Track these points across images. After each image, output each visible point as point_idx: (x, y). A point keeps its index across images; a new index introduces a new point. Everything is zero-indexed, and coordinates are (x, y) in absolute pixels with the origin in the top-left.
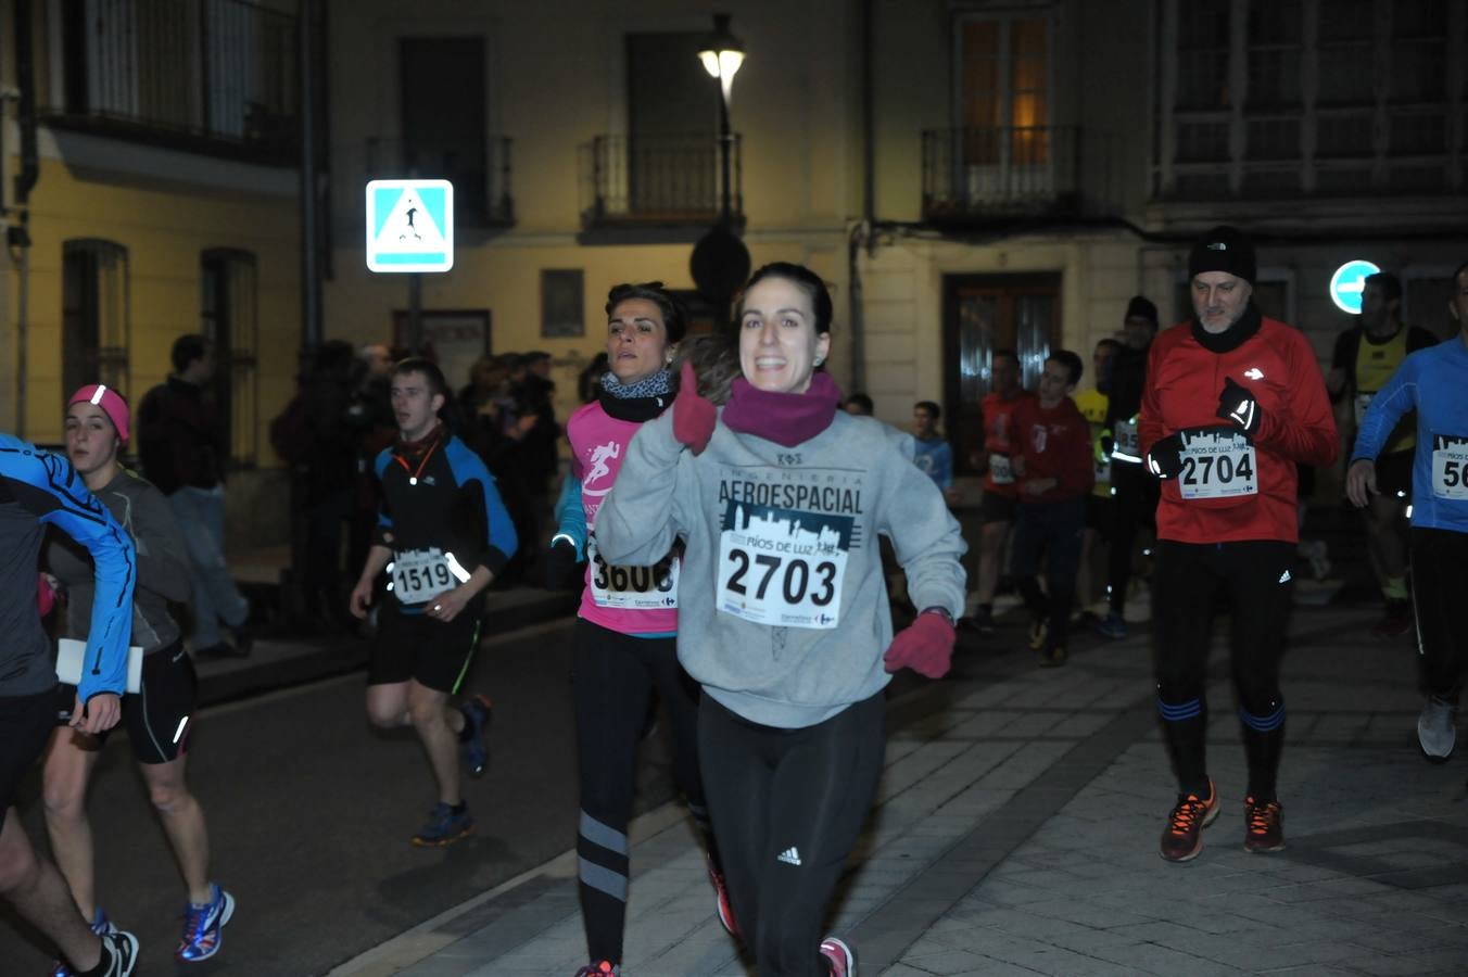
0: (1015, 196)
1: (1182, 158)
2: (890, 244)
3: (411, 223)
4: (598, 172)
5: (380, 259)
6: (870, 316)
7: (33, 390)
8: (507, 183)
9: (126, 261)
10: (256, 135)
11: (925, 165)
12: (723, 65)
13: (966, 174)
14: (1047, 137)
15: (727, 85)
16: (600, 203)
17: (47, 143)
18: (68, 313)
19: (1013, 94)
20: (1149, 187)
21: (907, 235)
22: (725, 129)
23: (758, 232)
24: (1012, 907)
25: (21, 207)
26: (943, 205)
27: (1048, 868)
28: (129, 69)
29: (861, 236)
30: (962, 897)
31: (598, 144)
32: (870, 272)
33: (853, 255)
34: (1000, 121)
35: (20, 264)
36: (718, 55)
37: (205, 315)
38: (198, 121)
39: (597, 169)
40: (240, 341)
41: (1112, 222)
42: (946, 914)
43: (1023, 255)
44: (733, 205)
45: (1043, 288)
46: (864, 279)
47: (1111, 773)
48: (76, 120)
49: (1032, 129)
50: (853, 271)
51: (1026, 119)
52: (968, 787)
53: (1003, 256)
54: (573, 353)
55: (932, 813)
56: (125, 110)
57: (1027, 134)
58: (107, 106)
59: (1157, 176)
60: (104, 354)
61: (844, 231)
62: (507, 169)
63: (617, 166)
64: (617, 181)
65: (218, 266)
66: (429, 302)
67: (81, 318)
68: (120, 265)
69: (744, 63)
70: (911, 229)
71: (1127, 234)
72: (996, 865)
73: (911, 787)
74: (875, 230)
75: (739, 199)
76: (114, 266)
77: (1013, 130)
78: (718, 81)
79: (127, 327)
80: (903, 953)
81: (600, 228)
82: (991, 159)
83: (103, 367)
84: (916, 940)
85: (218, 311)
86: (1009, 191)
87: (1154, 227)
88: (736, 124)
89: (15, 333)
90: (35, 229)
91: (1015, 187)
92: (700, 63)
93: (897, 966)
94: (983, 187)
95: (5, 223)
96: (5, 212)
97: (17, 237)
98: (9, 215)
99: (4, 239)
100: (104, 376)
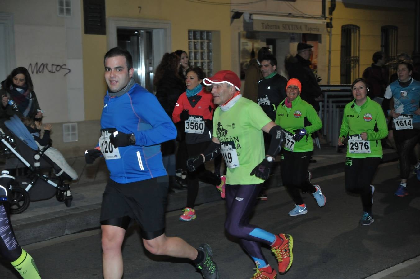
7: (332, 69)
9: (359, 31)
18: (342, 47)
25: (331, 16)
35: (330, 33)
37: (382, 46)
40: (391, 54)
60: (352, 58)
65: (386, 31)
67: (346, 48)
76: (356, 32)
79: (359, 50)
83: (352, 62)
85: (385, 45)
89: (328, 53)
90: (334, 23)
95: (326, 21)
96: (326, 18)
97: (329, 25)
98: (327, 19)
99: (325, 26)
100: (352, 65)
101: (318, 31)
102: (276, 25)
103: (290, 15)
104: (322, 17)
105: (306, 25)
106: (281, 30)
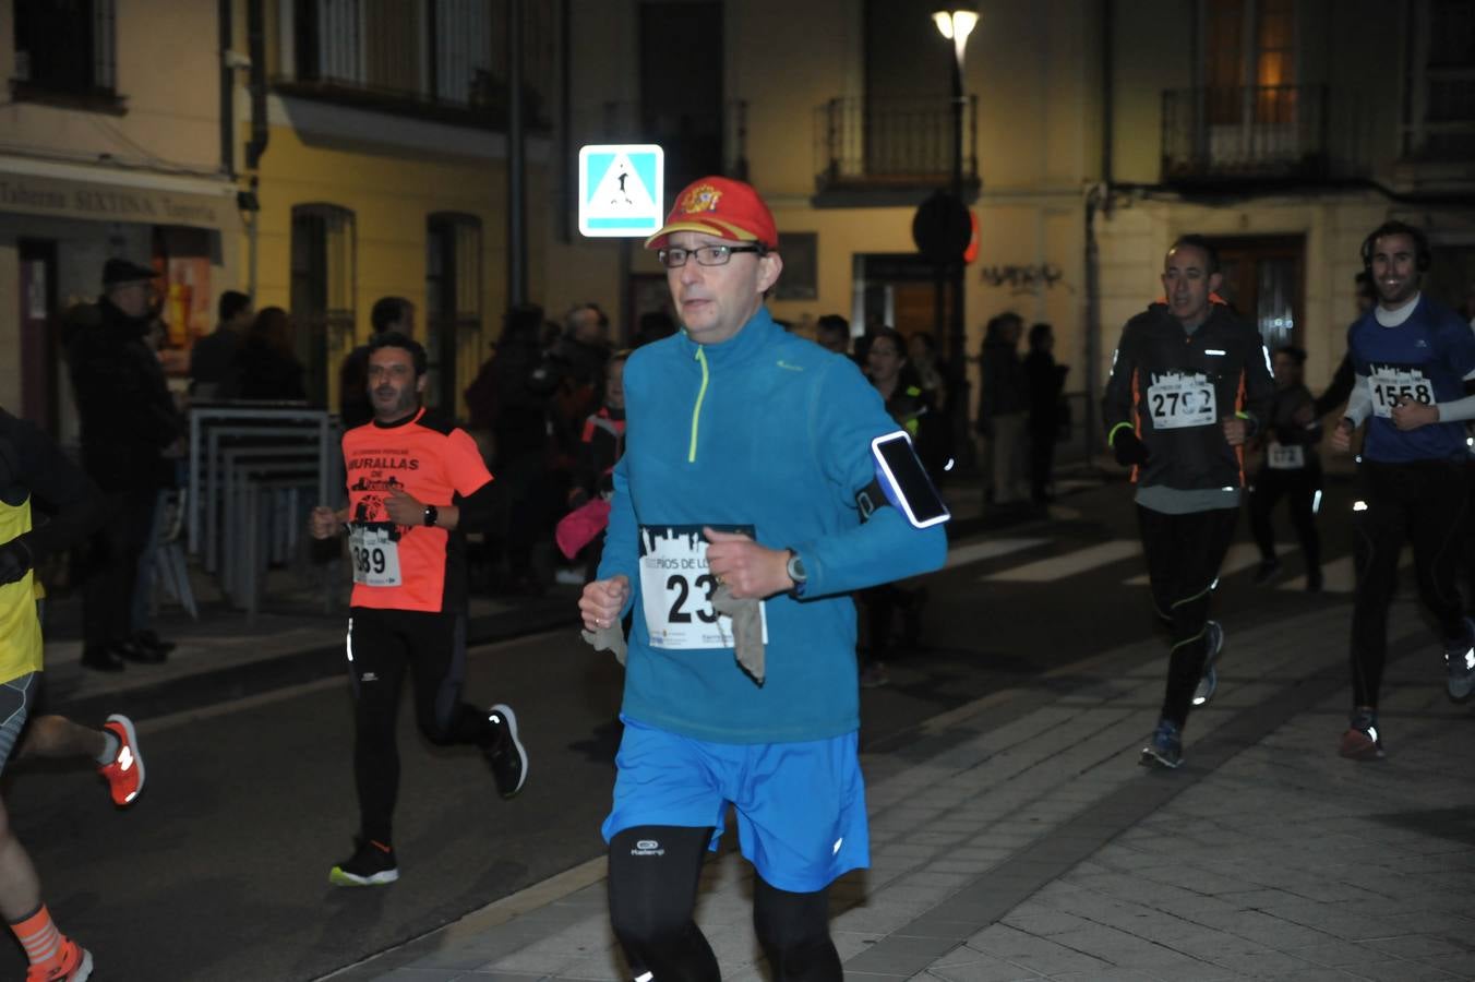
0: (1259, 156)
1: (1433, 116)
2: (1127, 206)
3: (622, 188)
4: (833, 134)
5: (592, 224)
6: (1107, 280)
8: (742, 146)
9: (353, 224)
10: (481, 100)
11: (1165, 125)
12: (957, 27)
13: (1207, 136)
14: (1293, 96)
15: (960, 46)
16: (834, 166)
17: (276, 108)
18: (297, 276)
19: (1259, 51)
20: (1399, 145)
21: (1145, 197)
22: (957, 90)
23: (995, 194)
24: (1126, 872)
25: (252, 173)
26: (1183, 167)
27: (1175, 834)
28: (357, 35)
29: (1098, 198)
30: (1079, 861)
31: (833, 106)
32: (1107, 235)
33: (1089, 218)
34: (1245, 78)
35: (251, 229)
36: (952, 16)
37: (431, 278)
38: (424, 87)
39: (832, 131)
40: (465, 304)
41: (1360, 183)
42: (1059, 877)
43: (1266, 217)
44: (966, 167)
45: (1287, 251)
46: (1101, 242)
47: (1266, 743)
48: (308, 87)
49: (1278, 88)
50: (1089, 234)
51: (1272, 77)
52: (1117, 754)
53: (1244, 218)
54: (806, 316)
55: (1073, 778)
56: (352, 76)
57: (1272, 94)
58: (334, 73)
59: (1407, 136)
60: (331, 316)
61: (1081, 193)
62: (742, 132)
63: (852, 128)
64: (852, 142)
65: (443, 230)
66: (639, 266)
67: (309, 281)
68: (348, 228)
69: (978, 23)
70: (1149, 191)
71: (1374, 195)
72: (1124, 830)
73: (1060, 753)
74: (1112, 193)
75: (974, 161)
76: (342, 231)
77: (1258, 88)
78: (952, 43)
79: (354, 290)
80: (1005, 914)
81: (835, 191)
82: (1233, 119)
83: (330, 329)
84: (1022, 901)
85: (443, 274)
86: (1252, 153)
87: (1404, 188)
88: (968, 86)
90: (264, 194)
91: (1258, 147)
92: (933, 25)
93: (996, 924)
94: (1226, 147)
95: (235, 188)
96: (234, 178)
97: (247, 202)
98: (240, 180)
99: (233, 205)
100: (332, 337)
101: (211, 217)
102: (53, 191)
103: (104, 160)
104: (222, 172)
105: (166, 197)
106: (70, 211)
